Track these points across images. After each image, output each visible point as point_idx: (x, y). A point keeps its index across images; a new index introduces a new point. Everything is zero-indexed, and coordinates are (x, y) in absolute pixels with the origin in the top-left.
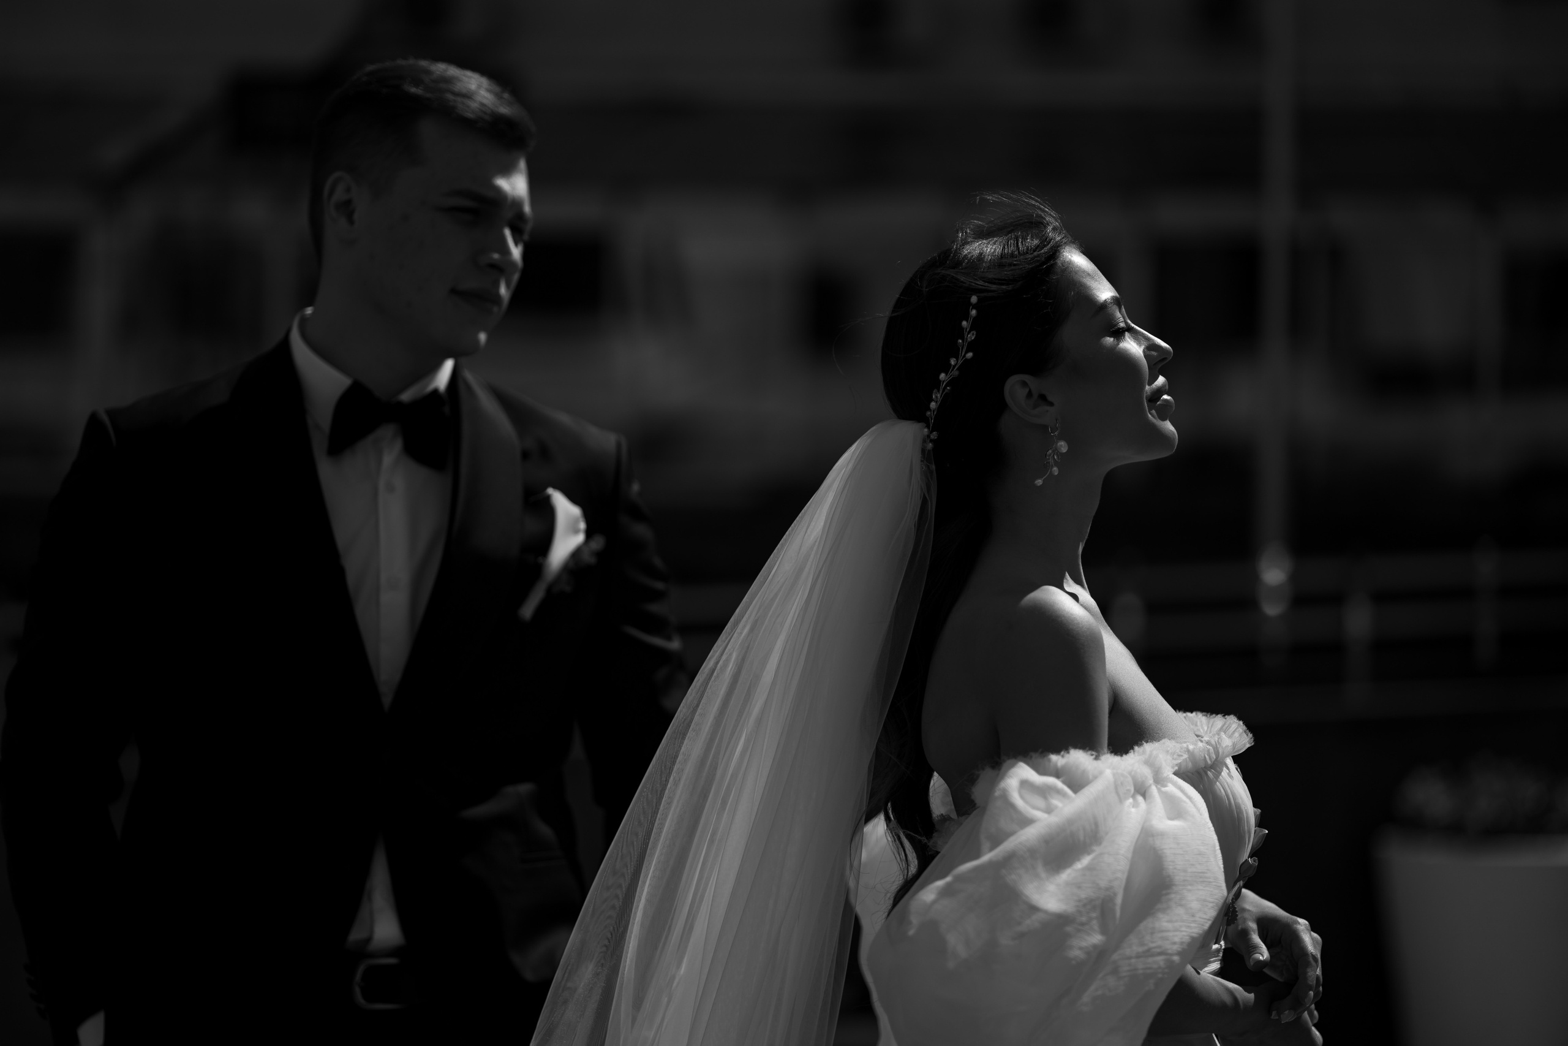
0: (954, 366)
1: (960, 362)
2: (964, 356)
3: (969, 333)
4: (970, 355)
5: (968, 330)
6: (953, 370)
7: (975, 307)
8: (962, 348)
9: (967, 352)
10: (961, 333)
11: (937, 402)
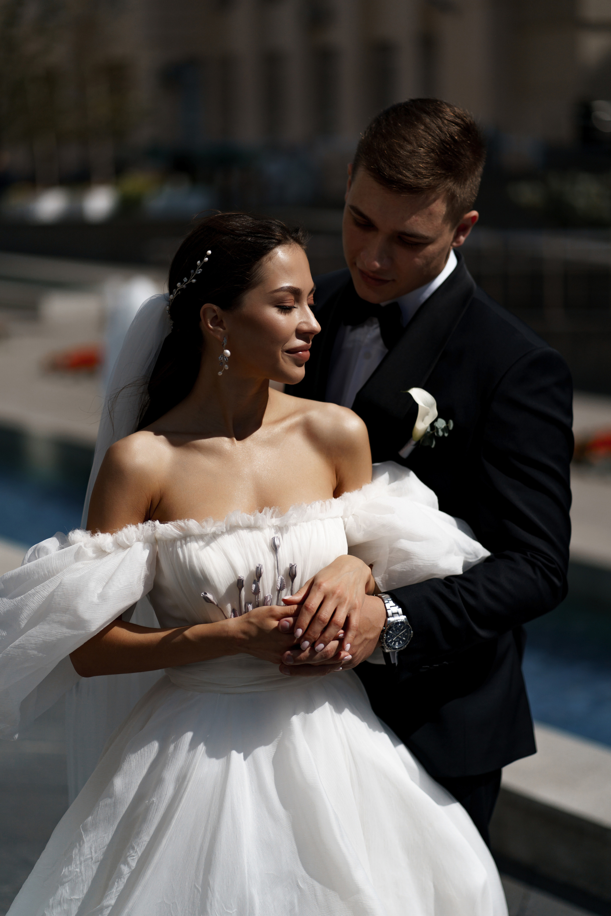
0: (186, 282)
1: (189, 282)
2: (191, 280)
3: (199, 269)
4: (194, 281)
5: (199, 267)
6: (184, 284)
7: (208, 256)
8: (193, 275)
9: (193, 279)
10: (195, 267)
11: (174, 296)
